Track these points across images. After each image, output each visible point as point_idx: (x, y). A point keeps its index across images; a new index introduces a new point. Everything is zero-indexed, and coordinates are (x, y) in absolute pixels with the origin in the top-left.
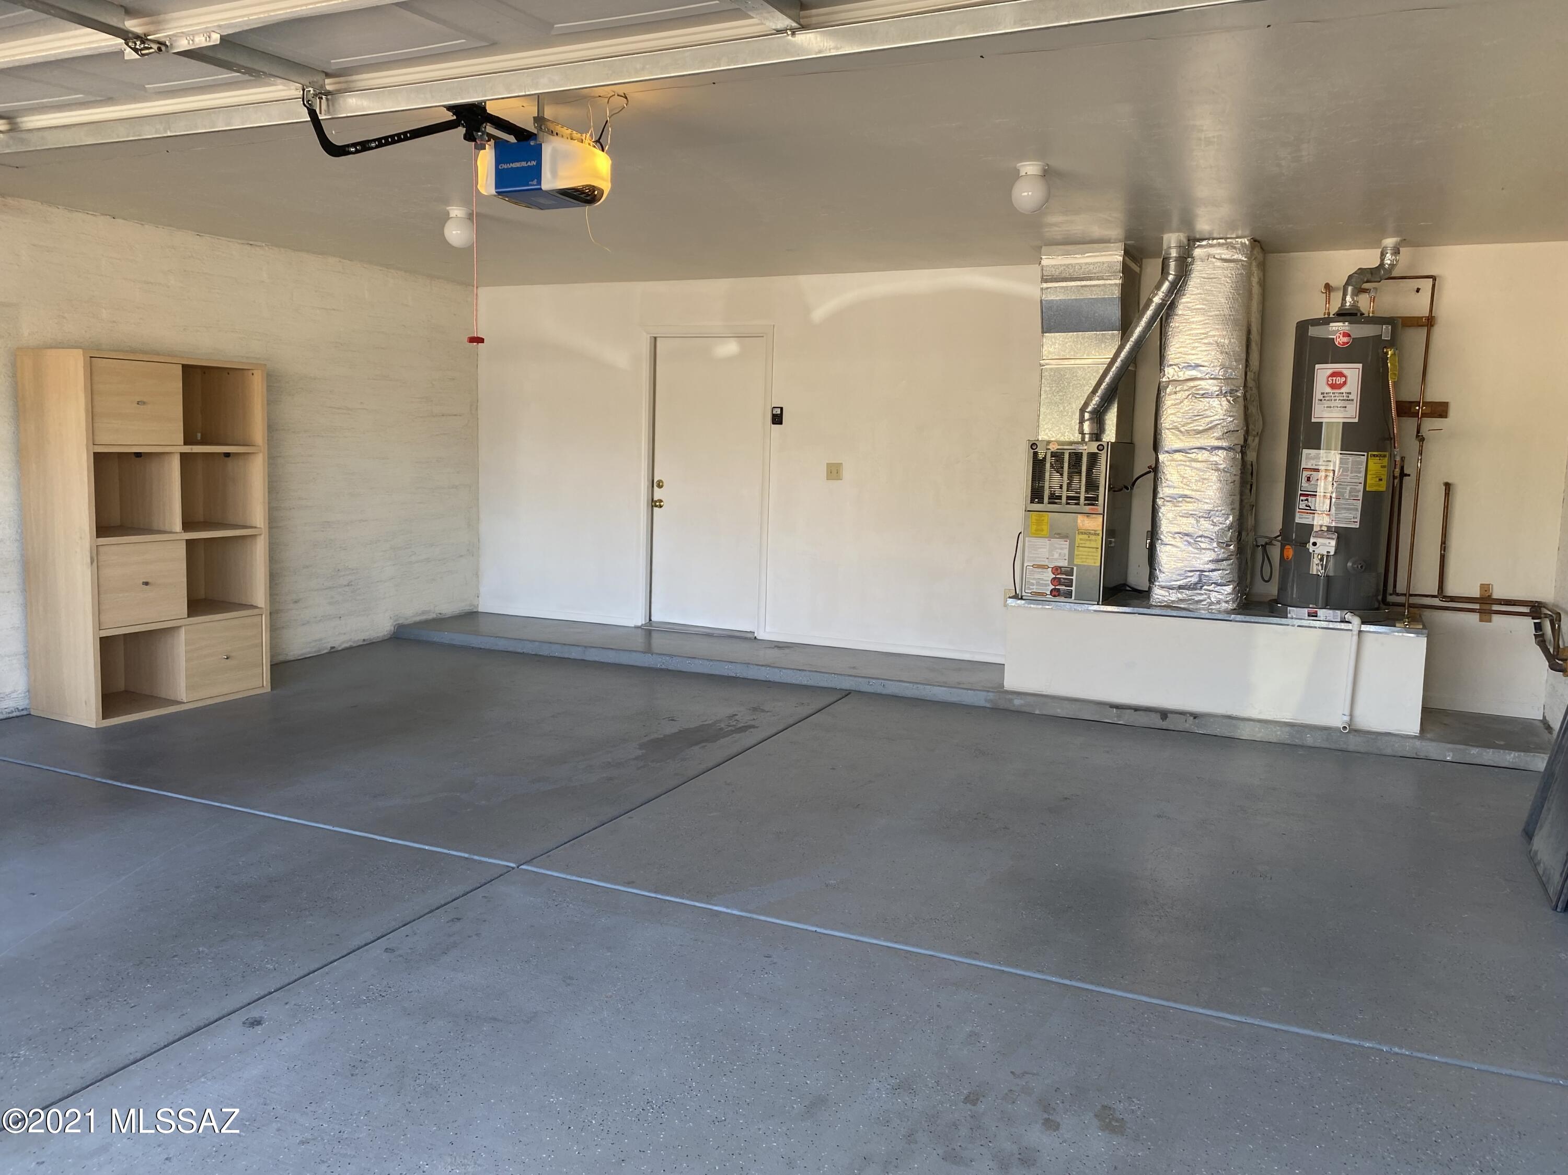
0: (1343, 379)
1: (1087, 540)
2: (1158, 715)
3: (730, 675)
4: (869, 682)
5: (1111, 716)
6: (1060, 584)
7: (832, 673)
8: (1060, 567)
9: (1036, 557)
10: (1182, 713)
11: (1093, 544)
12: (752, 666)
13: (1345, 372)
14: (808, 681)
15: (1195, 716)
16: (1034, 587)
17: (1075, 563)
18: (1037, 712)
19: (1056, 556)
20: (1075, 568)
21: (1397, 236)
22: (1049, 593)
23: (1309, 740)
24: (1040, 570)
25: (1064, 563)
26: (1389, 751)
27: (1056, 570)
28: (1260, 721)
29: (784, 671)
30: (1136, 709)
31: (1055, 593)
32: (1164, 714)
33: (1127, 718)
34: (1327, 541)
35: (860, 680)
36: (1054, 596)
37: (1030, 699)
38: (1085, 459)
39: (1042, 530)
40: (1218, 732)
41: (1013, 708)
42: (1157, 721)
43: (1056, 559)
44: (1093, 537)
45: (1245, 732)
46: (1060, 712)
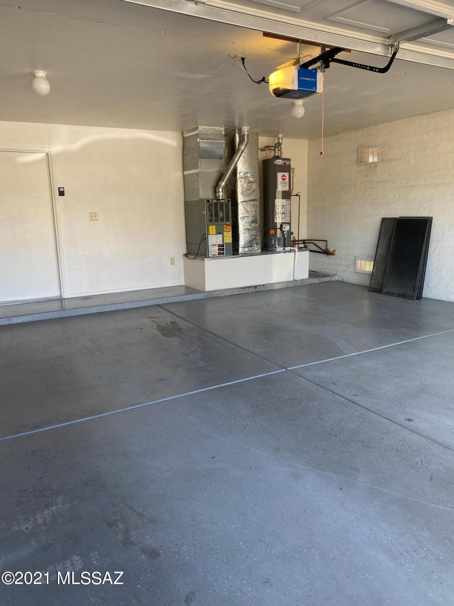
0: (285, 177)
1: (227, 234)
2: (254, 288)
3: (97, 312)
4: (162, 300)
5: (242, 292)
6: (220, 251)
7: (146, 300)
8: (220, 244)
9: (212, 242)
10: (260, 286)
11: (229, 235)
12: (108, 306)
13: (286, 175)
14: (135, 306)
15: (263, 286)
16: (213, 253)
17: (224, 242)
18: (221, 296)
19: (218, 241)
20: (225, 244)
21: (282, 134)
22: (217, 254)
23: (290, 286)
24: (214, 246)
25: (221, 243)
26: (306, 284)
27: (219, 245)
28: (278, 283)
29: (124, 304)
30: (248, 287)
31: (219, 253)
32: (255, 287)
33: (247, 291)
34: (287, 227)
35: (157, 300)
36: (219, 255)
37: (218, 292)
38: (224, 205)
39: (213, 232)
40: (269, 289)
41: (213, 297)
42: (254, 290)
43: (219, 242)
44: (229, 233)
45: (275, 287)
46: (227, 294)
